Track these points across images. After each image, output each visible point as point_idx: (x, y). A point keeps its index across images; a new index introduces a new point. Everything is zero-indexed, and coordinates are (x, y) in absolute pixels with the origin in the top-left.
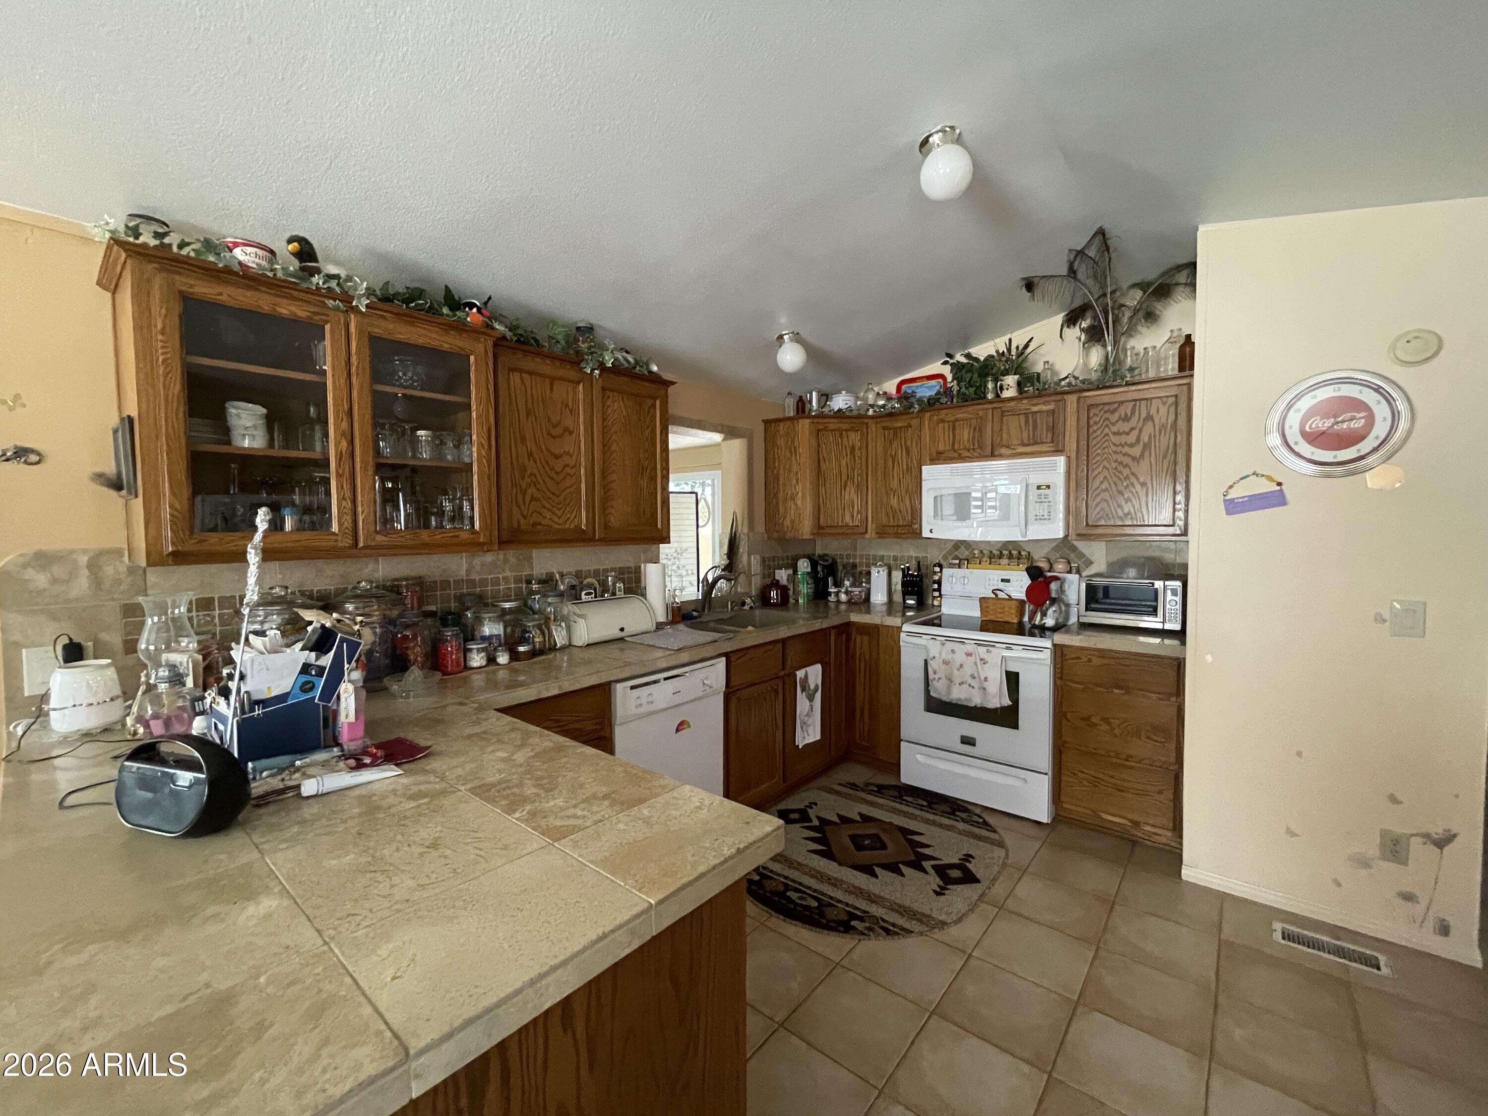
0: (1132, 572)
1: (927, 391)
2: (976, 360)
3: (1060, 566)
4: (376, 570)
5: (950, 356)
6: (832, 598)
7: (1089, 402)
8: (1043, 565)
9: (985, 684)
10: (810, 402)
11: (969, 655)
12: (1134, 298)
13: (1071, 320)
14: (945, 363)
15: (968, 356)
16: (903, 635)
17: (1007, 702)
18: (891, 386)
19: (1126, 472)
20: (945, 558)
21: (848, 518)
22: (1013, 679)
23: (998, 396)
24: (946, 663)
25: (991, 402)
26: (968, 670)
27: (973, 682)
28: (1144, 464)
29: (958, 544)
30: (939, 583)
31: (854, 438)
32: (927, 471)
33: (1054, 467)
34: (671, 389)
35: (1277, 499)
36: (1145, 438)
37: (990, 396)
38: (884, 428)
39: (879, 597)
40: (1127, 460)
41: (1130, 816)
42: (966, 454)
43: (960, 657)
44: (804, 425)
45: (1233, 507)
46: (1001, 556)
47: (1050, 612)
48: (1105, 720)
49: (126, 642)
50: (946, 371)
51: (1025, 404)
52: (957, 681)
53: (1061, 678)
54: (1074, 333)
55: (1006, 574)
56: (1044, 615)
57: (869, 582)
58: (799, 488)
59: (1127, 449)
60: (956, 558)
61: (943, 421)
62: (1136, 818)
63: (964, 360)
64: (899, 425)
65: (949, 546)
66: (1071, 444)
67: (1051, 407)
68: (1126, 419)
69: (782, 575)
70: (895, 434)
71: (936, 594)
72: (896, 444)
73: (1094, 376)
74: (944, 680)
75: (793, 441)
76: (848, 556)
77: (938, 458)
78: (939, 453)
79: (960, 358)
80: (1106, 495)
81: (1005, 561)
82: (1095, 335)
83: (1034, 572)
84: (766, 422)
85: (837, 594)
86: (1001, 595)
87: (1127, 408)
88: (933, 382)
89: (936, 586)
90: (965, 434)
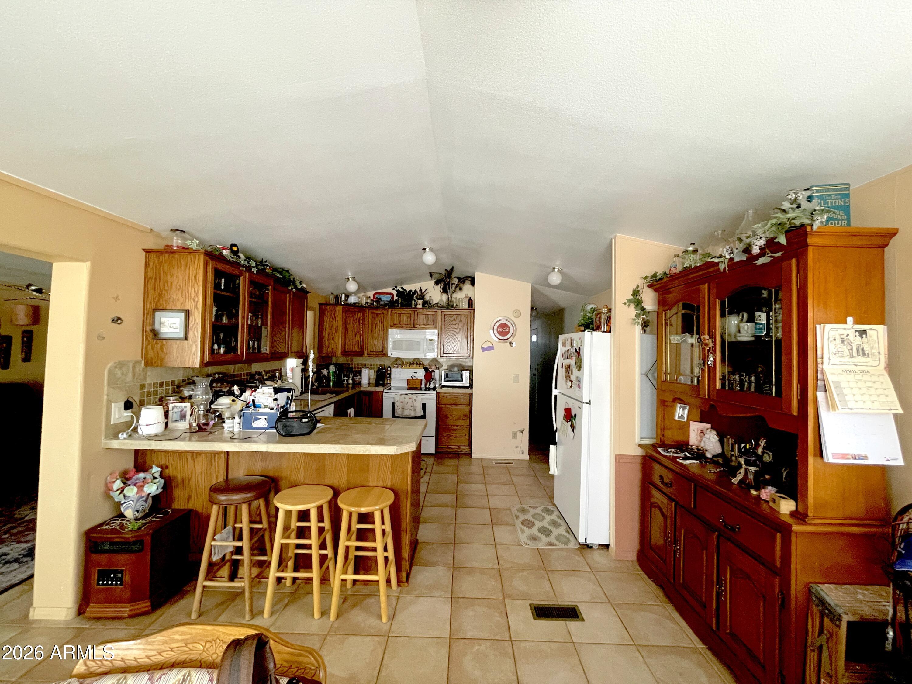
0: (456, 368)
1: (385, 299)
2: (406, 291)
3: (433, 367)
4: (208, 370)
5: (396, 287)
6: (345, 382)
7: (445, 313)
8: (428, 367)
9: (416, 408)
10: (341, 298)
11: (410, 398)
12: (456, 281)
13: (437, 283)
14: (394, 289)
15: (402, 288)
16: (384, 394)
17: (422, 414)
18: (371, 294)
19: (455, 337)
20: (392, 364)
21: (356, 348)
22: (424, 405)
23: (415, 306)
24: (402, 402)
25: (413, 308)
26: (409, 405)
27: (412, 408)
28: (460, 335)
29: (397, 359)
30: (390, 374)
31: (359, 315)
32: (390, 331)
33: (434, 334)
34: (309, 295)
35: (491, 348)
36: (460, 327)
37: (413, 306)
38: (372, 313)
39: (365, 381)
40: (455, 333)
41: (456, 444)
42: (404, 326)
43: (407, 400)
44: (340, 308)
45: (484, 350)
46: (413, 364)
47: (432, 383)
48: (451, 416)
49: (140, 401)
50: (395, 293)
51: (425, 311)
52: (406, 408)
53: (439, 404)
54: (439, 288)
55: (415, 370)
56: (430, 384)
57: (361, 375)
58: (337, 335)
59: (455, 330)
60: (396, 364)
61: (396, 313)
62: (459, 445)
63: (401, 290)
64: (378, 312)
65: (393, 360)
66: (439, 325)
67: (434, 313)
68: (455, 320)
69: (325, 372)
70: (377, 315)
71: (389, 379)
72: (377, 319)
73: (445, 305)
74: (401, 409)
75: (334, 314)
76: (349, 364)
77: (394, 326)
78: (394, 325)
79: (399, 288)
80: (449, 344)
81: (415, 365)
82: (445, 290)
83: (426, 369)
84: (320, 304)
85: (347, 381)
86: (414, 378)
87: (454, 317)
88: (389, 296)
89: (388, 376)
90: (404, 319)
